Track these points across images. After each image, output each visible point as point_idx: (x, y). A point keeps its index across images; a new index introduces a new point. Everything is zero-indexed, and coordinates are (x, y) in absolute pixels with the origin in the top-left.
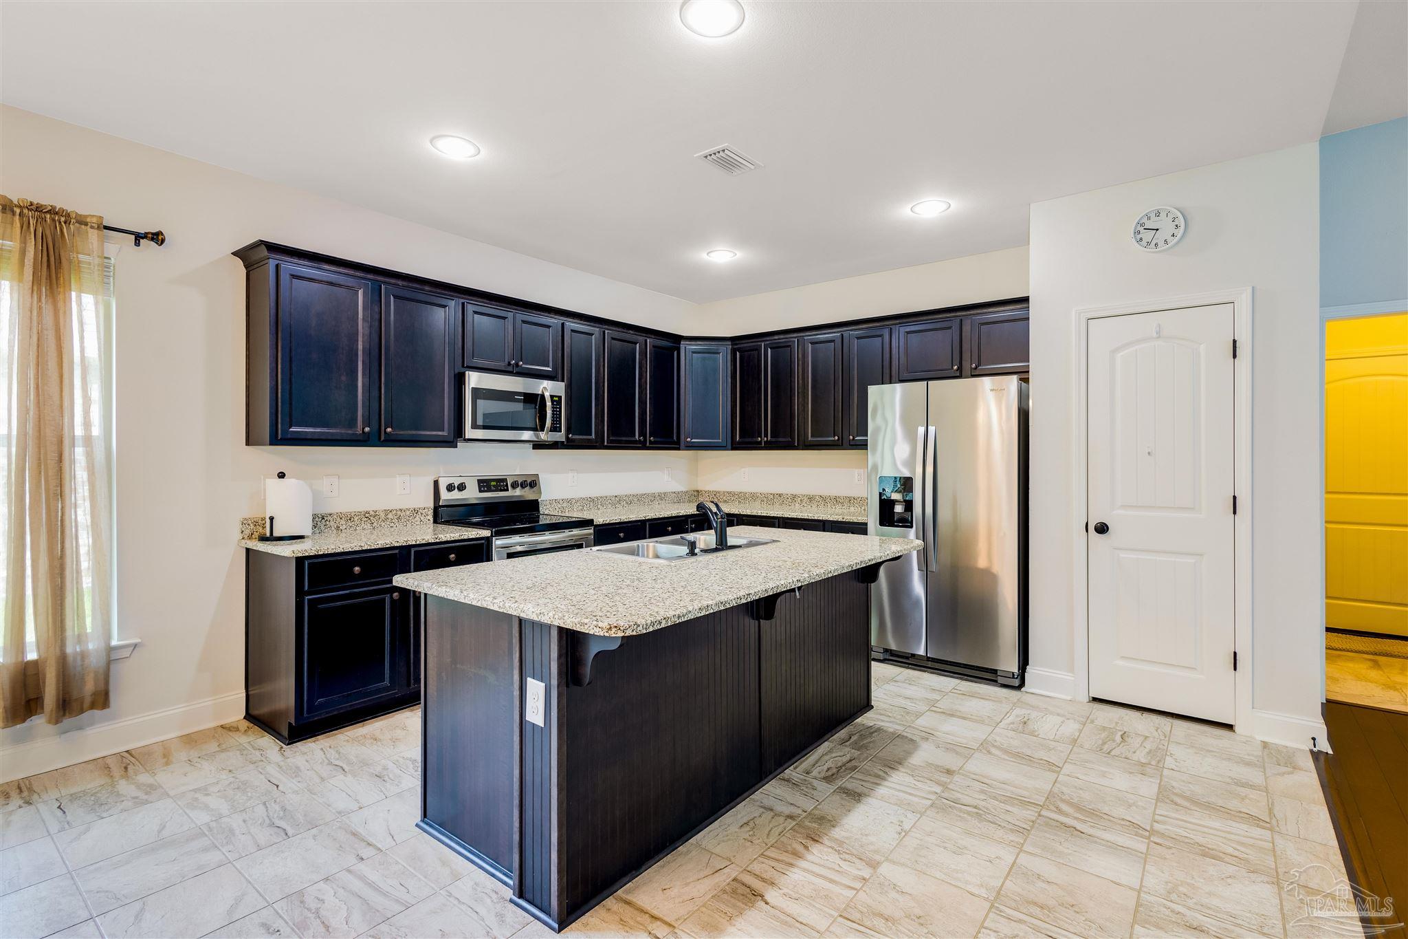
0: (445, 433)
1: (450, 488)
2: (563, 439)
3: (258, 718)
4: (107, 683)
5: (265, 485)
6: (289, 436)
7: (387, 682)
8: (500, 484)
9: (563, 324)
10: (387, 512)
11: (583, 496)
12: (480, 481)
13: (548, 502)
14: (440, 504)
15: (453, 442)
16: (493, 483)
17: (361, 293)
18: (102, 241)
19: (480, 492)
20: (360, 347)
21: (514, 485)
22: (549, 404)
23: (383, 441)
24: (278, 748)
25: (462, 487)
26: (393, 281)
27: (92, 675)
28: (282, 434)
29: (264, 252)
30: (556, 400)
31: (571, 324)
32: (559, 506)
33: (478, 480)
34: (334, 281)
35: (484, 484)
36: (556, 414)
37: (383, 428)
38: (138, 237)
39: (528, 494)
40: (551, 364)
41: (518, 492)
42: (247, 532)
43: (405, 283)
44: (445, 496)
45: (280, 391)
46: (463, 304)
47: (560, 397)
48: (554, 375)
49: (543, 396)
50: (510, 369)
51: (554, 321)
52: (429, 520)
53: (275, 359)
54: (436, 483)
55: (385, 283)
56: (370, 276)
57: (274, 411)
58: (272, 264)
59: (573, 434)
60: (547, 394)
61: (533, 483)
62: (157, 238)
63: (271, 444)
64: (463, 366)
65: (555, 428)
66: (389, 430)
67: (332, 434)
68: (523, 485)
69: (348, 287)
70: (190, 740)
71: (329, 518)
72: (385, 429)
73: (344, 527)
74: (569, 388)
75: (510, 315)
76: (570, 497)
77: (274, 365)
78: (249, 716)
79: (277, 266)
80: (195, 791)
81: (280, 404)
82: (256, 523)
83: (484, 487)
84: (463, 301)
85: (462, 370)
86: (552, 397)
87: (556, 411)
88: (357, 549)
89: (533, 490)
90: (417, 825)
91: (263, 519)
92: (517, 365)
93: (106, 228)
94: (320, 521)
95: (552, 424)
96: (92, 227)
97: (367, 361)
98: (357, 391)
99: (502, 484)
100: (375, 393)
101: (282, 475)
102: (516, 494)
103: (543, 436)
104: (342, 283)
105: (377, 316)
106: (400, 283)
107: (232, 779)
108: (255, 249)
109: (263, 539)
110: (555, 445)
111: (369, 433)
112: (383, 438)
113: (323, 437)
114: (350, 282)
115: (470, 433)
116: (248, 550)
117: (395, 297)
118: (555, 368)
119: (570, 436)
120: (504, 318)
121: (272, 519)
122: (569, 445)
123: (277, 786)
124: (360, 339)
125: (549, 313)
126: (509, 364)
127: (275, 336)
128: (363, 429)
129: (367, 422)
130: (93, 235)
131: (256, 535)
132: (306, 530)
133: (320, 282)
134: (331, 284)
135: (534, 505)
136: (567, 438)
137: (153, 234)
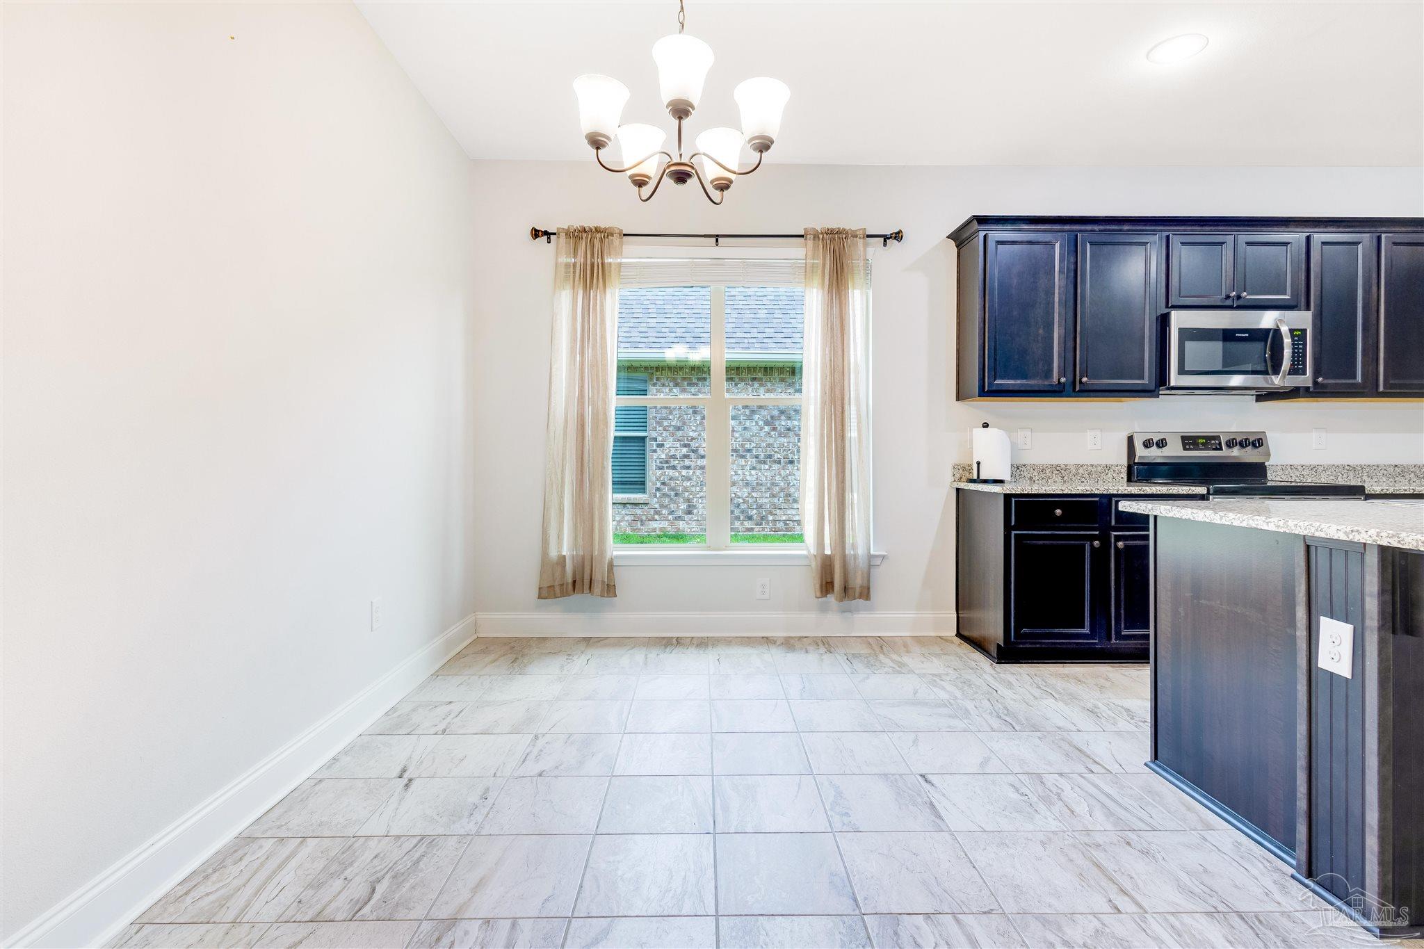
0: (1146, 381)
1: (1147, 444)
2: (1310, 384)
3: (968, 637)
4: (869, 581)
5: (971, 435)
6: (994, 388)
7: (1086, 630)
8: (1210, 441)
9: (1308, 238)
10: (1078, 466)
11: (1336, 464)
12: (1183, 438)
13: (1279, 468)
14: (1136, 461)
15: (1154, 391)
16: (1201, 441)
17: (1057, 246)
18: (866, 246)
19: (1184, 450)
20: (1057, 299)
21: (1231, 444)
22: (1287, 341)
23: (1079, 391)
24: (989, 664)
25: (1161, 444)
26: (1089, 227)
27: (860, 572)
28: (988, 386)
29: (975, 225)
30: (1298, 336)
31: (1319, 237)
32: (1297, 473)
33: (1182, 437)
34: (1032, 239)
35: (1190, 441)
36: (1298, 353)
37: (1078, 378)
38: (886, 238)
39: (1249, 456)
40: (1289, 291)
41: (1236, 453)
42: (958, 476)
43: (1102, 227)
44: (1141, 452)
45: (987, 348)
46: (1168, 237)
47: (1304, 331)
48: (1293, 303)
49: (1277, 332)
50: (1229, 302)
51: (1296, 237)
52: (1122, 478)
53: (983, 320)
54: (1130, 440)
55: (1080, 231)
56: (1067, 227)
57: (981, 367)
58: (982, 234)
59: (1324, 378)
60: (1284, 329)
61: (1257, 442)
62: (898, 236)
63: (980, 396)
64: (1167, 306)
65: (1296, 370)
66: (1085, 379)
67: (1031, 385)
68: (1244, 444)
69: (1046, 243)
70: (919, 640)
71: (1023, 469)
72: (1080, 379)
73: (1037, 478)
74: (1319, 319)
75: (1230, 239)
76: (1314, 463)
77: (982, 325)
78: (959, 635)
79: (985, 236)
80: (933, 675)
81: (986, 359)
82: (964, 469)
83: (1189, 444)
84: (1167, 233)
85: (1167, 311)
86: (1291, 331)
87: (1298, 348)
88: (1058, 492)
89: (1256, 450)
90: (1146, 764)
91: (969, 465)
92: (1239, 297)
93: (869, 236)
94: (1017, 468)
95: (1291, 365)
96: (860, 238)
97: (1063, 312)
98: (1053, 343)
99: (1213, 442)
100: (1070, 344)
101: (986, 425)
102: (1233, 454)
103: (1277, 381)
104: (1040, 240)
105: (1072, 267)
106: (1096, 228)
107: (958, 676)
108: (970, 224)
109: (972, 481)
110: (1293, 393)
111: (1064, 383)
112: (1078, 388)
113: (1022, 389)
114: (1048, 237)
115: (1174, 379)
116: (958, 490)
117: (1091, 243)
118: (1295, 294)
119: (1320, 379)
120: (1221, 244)
121: (978, 464)
122: (1317, 392)
123: (996, 691)
124: (1057, 291)
125: (1287, 226)
126: (1228, 297)
127: (983, 299)
128: (1059, 380)
129: (1063, 373)
130: (860, 242)
131: (964, 479)
132: (1005, 476)
133: (1021, 243)
134: (1030, 242)
135: (1259, 470)
136: (1315, 383)
137: (896, 233)
